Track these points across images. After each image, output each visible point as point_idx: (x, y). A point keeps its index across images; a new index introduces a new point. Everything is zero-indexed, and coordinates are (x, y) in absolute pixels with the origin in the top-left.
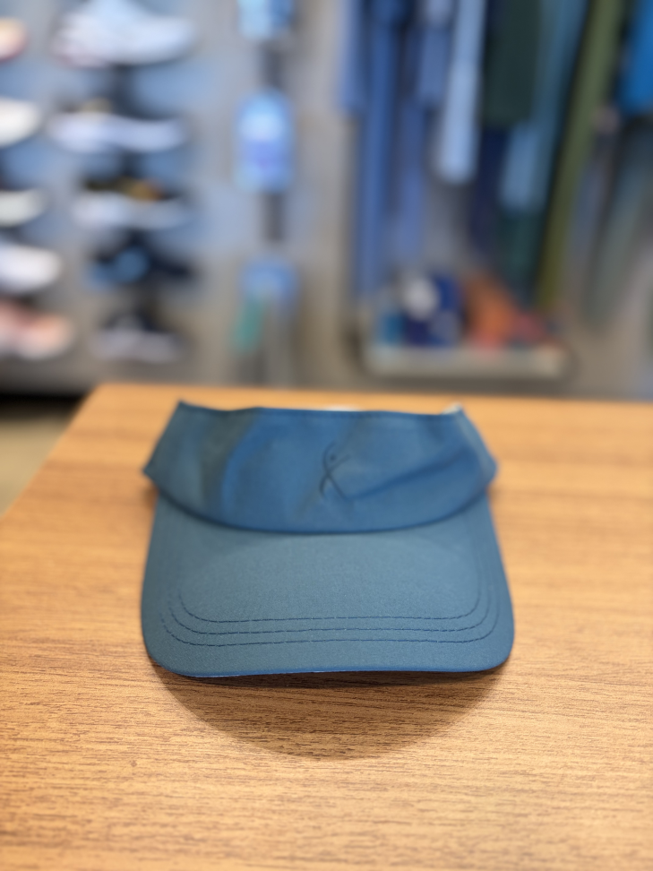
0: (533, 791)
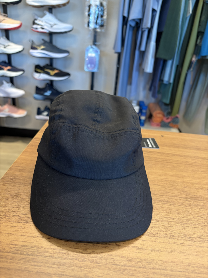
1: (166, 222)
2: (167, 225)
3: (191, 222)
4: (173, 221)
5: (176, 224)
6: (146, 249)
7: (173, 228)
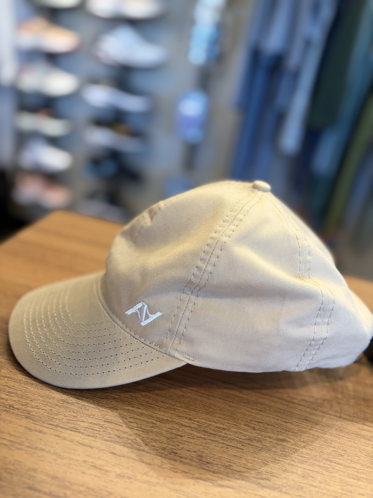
0: (191, 427)
1: (176, 426)
2: (174, 432)
3: (225, 434)
4: (192, 425)
5: (194, 433)
6: (107, 471)
7: (184, 439)
